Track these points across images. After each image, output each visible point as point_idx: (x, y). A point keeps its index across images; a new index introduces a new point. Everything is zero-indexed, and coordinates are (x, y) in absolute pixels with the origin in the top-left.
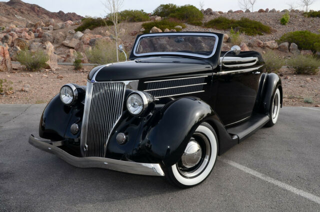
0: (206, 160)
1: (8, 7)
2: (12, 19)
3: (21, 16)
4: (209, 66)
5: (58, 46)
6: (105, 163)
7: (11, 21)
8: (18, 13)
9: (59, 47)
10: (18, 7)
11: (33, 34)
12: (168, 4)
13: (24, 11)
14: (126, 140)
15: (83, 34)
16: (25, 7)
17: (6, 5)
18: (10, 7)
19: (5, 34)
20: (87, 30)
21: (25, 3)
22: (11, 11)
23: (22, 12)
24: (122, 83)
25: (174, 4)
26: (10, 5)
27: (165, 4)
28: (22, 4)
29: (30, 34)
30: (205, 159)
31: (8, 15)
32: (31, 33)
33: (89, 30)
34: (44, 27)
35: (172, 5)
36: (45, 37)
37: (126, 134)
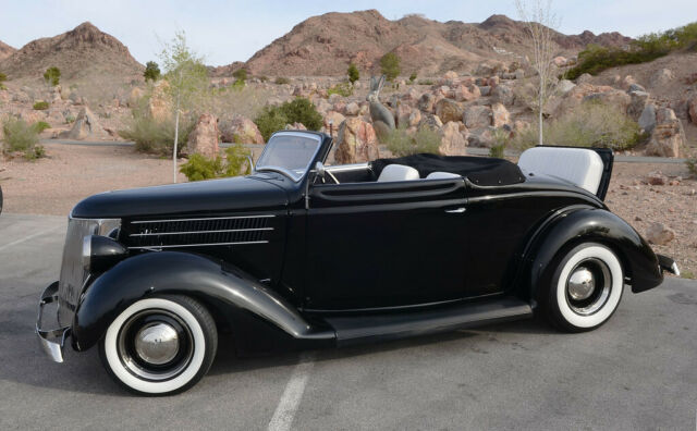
2: (486, 56)
3: (503, 47)
5: (519, 111)
7: (484, 59)
8: (499, 42)
9: (521, 114)
10: (501, 31)
11: (478, 90)
13: (511, 37)
15: (573, 85)
16: (514, 30)
17: (478, 29)
18: (485, 32)
20: (586, 77)
21: (515, 22)
22: (486, 39)
23: (507, 41)
26: (486, 29)
28: (507, 24)
29: (471, 91)
31: (481, 47)
32: (473, 88)
33: (589, 75)
34: (507, 74)
36: (498, 95)
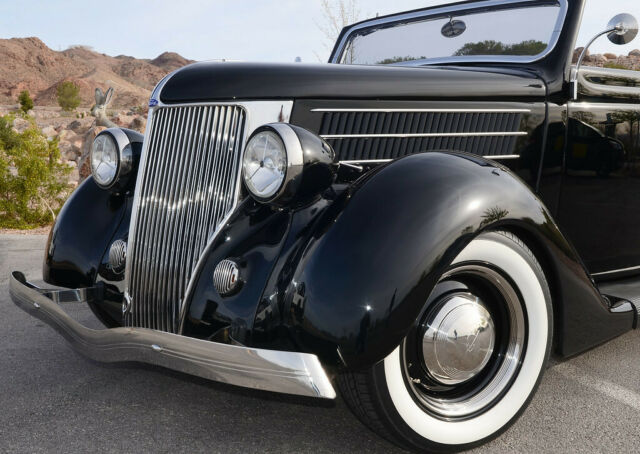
0: (512, 358)
1: (155, 69)
4: (539, 82)
6: (155, 347)
12: (483, 41)
14: (239, 284)
17: (151, 66)
18: (158, 69)
19: (136, 116)
24: (239, 108)
25: (497, 41)
26: (158, 65)
27: (476, 42)
28: (179, 62)
30: (508, 356)
35: (492, 43)
37: (241, 266)
